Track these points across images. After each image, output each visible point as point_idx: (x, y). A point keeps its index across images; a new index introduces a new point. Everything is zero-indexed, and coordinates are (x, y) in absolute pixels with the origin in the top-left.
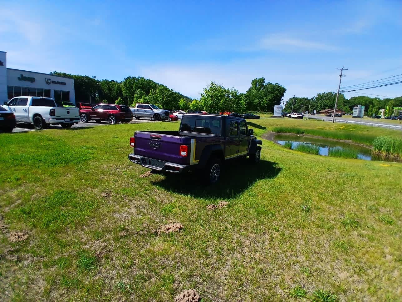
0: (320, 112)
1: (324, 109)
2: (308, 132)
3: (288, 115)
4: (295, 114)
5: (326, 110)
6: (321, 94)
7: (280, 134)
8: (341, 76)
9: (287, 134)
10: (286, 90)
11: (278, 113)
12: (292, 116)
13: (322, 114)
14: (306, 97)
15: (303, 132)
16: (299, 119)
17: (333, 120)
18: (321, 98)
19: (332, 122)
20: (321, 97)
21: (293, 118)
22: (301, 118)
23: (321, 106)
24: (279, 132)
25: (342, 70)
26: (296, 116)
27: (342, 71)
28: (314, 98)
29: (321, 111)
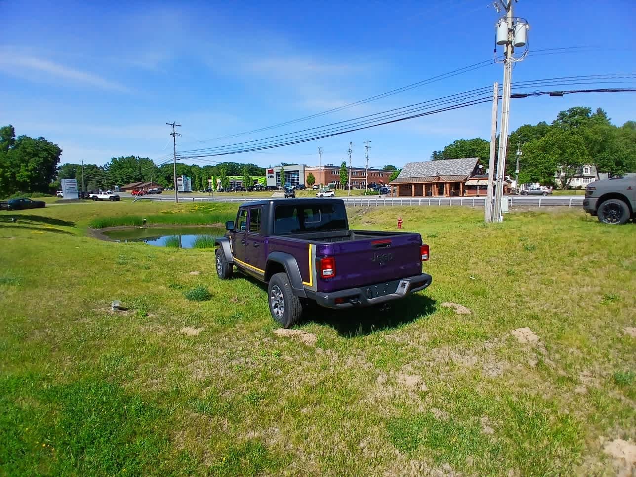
0: (123, 187)
1: (128, 183)
2: (152, 219)
3: (91, 195)
4: (105, 194)
5: (131, 185)
6: (118, 159)
7: (108, 229)
8: (174, 135)
9: (119, 228)
10: (61, 151)
11: (72, 193)
12: (99, 196)
13: (128, 191)
14: (92, 164)
15: (145, 222)
16: (114, 201)
17: (175, 199)
18: (120, 165)
19: (176, 201)
20: (119, 164)
21: (101, 200)
22: (116, 198)
23: (123, 180)
24: (104, 225)
25: (174, 125)
26: (107, 196)
27: (174, 127)
28: (108, 166)
29: (123, 186)
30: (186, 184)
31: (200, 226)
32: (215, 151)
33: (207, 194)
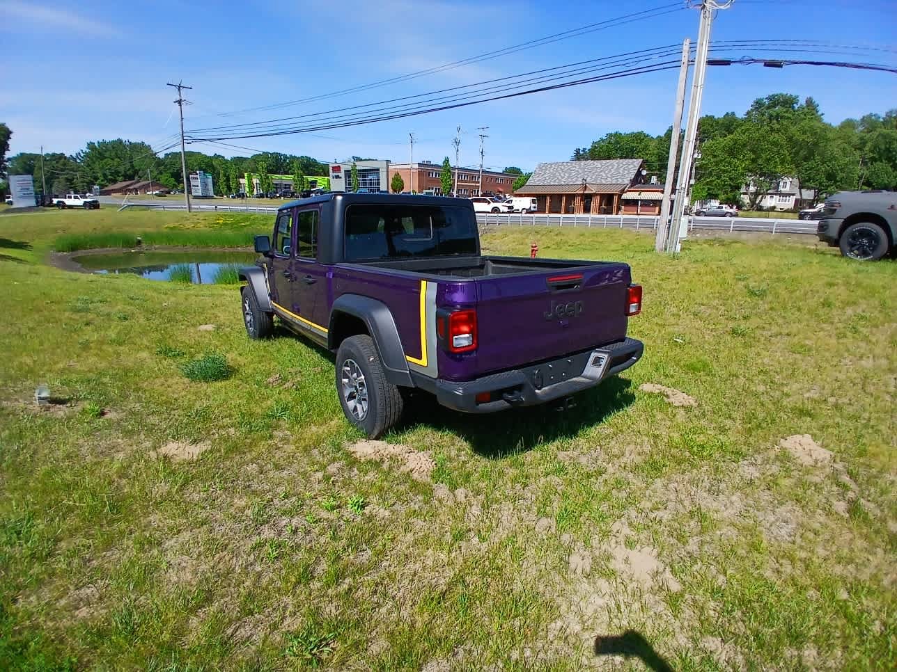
0: (106, 189)
1: (114, 181)
2: (150, 238)
3: (55, 201)
4: (75, 198)
5: (118, 185)
6: (96, 145)
7: (80, 253)
8: (180, 102)
9: (97, 251)
10: (11, 133)
11: (24, 197)
12: (68, 202)
13: (114, 194)
14: (58, 152)
15: (139, 242)
16: (91, 209)
17: (187, 206)
18: (100, 154)
19: (187, 209)
20: (99, 152)
21: (71, 207)
22: (94, 205)
23: (105, 175)
24: (74, 248)
25: (179, 87)
26: (80, 202)
27: (179, 90)
28: (82, 155)
29: (106, 186)
30: (205, 185)
31: (227, 250)
32: (248, 131)
33: (238, 201)
